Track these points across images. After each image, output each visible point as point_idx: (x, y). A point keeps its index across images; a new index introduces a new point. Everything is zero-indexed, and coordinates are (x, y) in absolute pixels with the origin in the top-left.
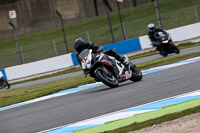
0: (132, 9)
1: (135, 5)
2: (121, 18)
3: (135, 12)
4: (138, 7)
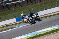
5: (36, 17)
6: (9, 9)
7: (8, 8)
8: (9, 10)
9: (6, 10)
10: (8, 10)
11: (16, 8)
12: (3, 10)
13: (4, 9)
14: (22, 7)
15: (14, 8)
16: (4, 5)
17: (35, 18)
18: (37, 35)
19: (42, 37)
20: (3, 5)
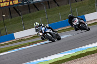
0: (10, 19)
1: (11, 18)
2: (4, 24)
3: (11, 21)
4: (13, 19)
5: (78, 23)
6: (38, 10)
7: (36, 7)
8: (38, 12)
9: (33, 12)
10: (35, 11)
11: (49, 8)
12: (28, 11)
13: (29, 9)
14: (59, 6)
15: (46, 8)
16: (30, 3)
17: (77, 25)
18: (84, 52)
19: (92, 56)
20: (27, 3)
